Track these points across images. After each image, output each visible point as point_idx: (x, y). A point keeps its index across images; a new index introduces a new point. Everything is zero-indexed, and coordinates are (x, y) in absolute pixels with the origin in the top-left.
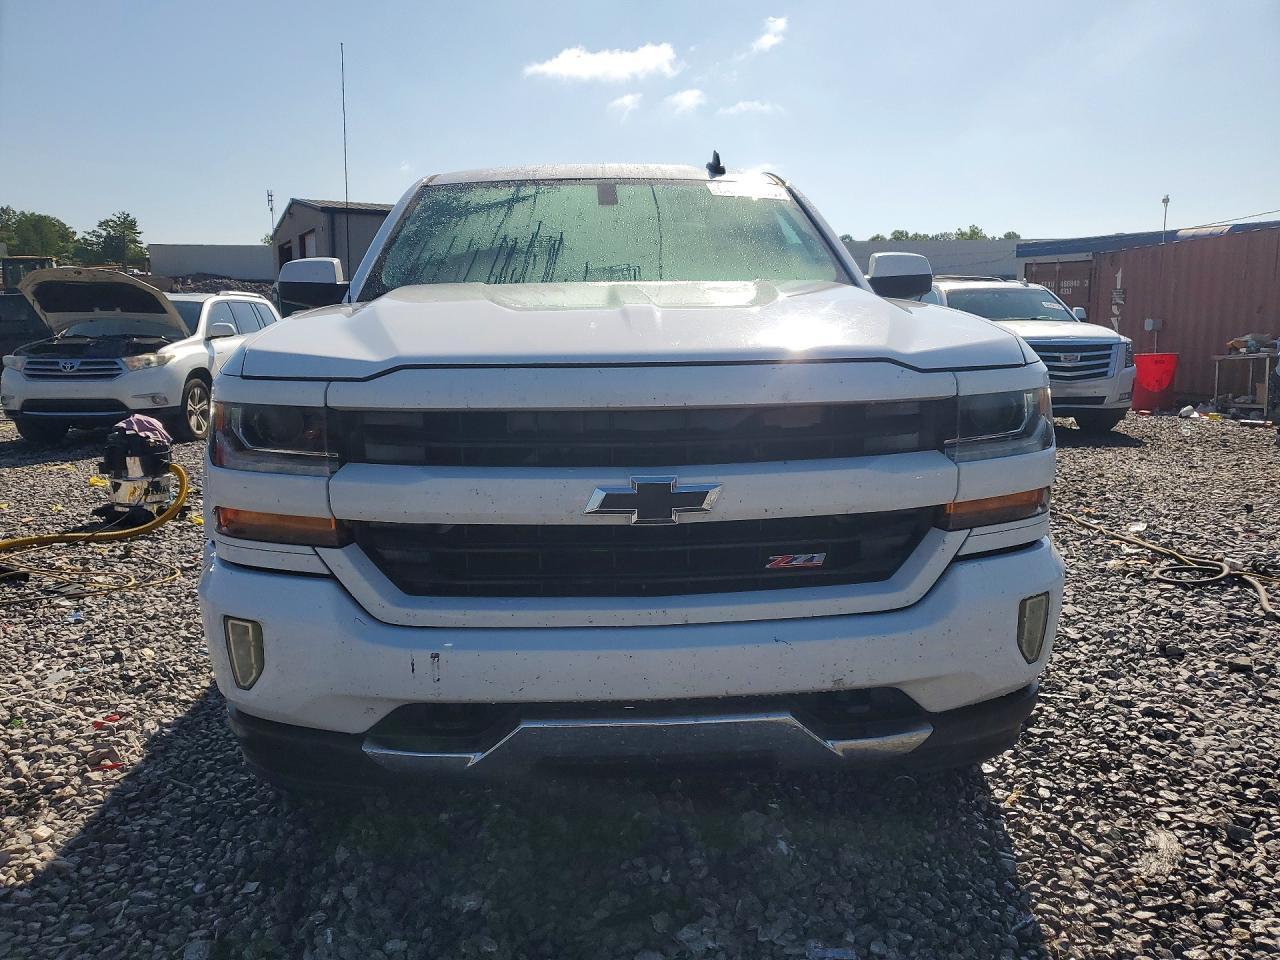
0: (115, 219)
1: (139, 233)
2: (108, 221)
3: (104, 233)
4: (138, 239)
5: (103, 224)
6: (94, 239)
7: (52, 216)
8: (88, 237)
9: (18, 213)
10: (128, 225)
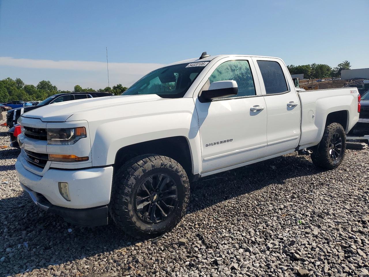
0: (343, 63)
1: (350, 66)
2: (341, 64)
3: (339, 68)
4: (349, 68)
5: (339, 65)
6: (336, 70)
7: (326, 64)
8: (334, 69)
9: (317, 65)
10: (347, 64)
